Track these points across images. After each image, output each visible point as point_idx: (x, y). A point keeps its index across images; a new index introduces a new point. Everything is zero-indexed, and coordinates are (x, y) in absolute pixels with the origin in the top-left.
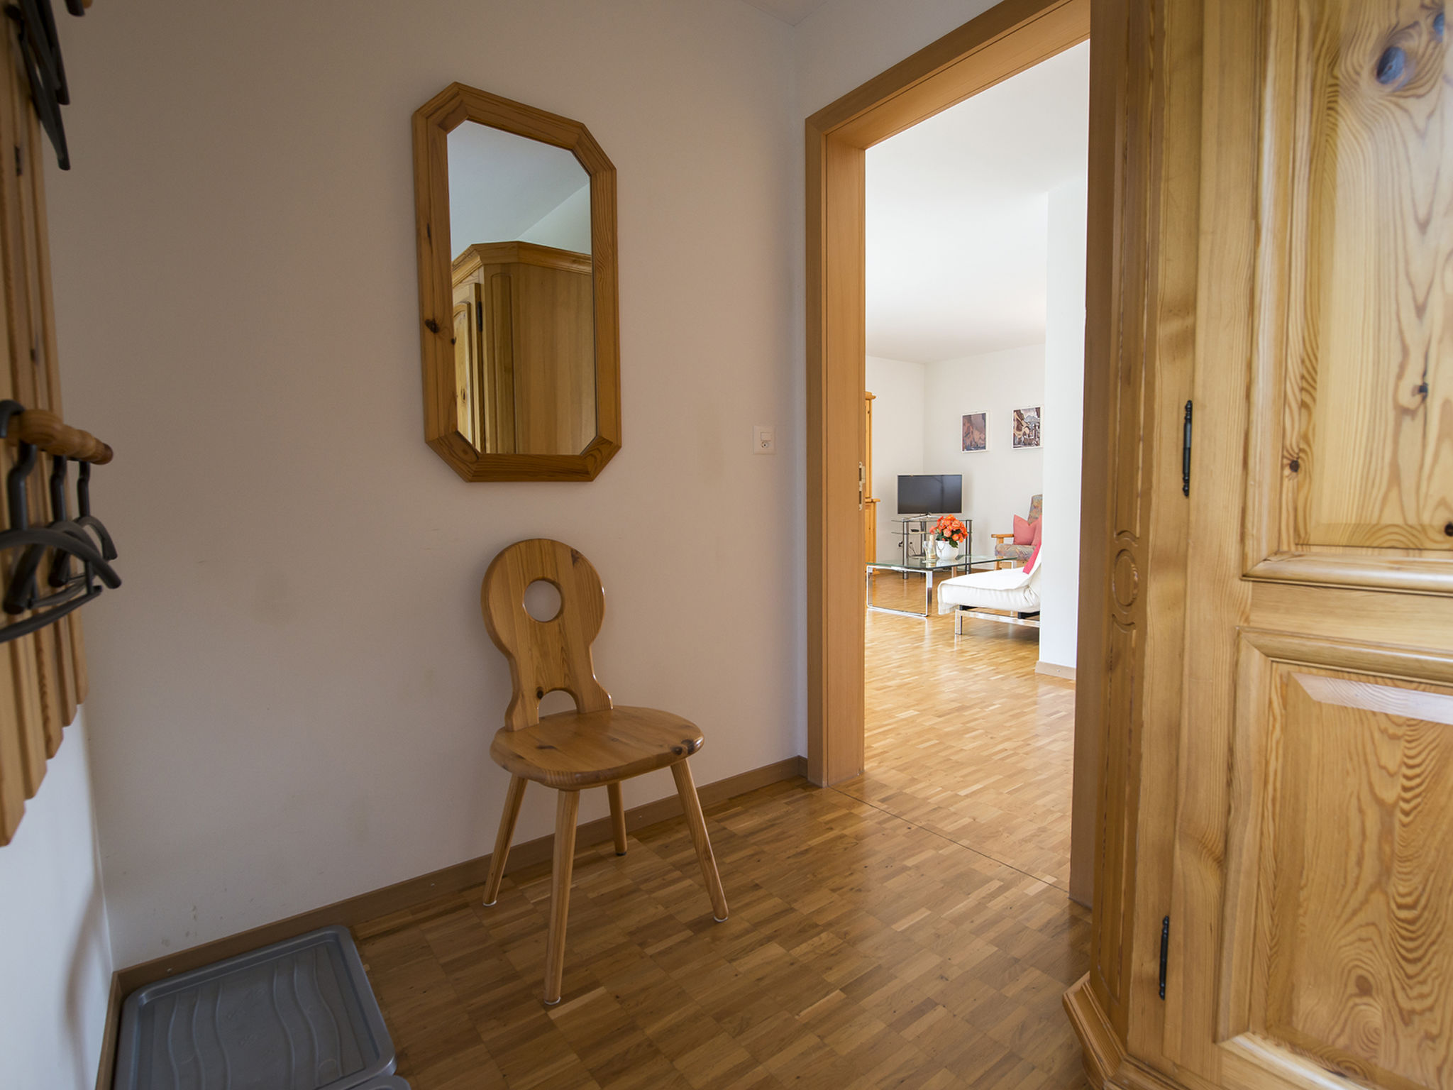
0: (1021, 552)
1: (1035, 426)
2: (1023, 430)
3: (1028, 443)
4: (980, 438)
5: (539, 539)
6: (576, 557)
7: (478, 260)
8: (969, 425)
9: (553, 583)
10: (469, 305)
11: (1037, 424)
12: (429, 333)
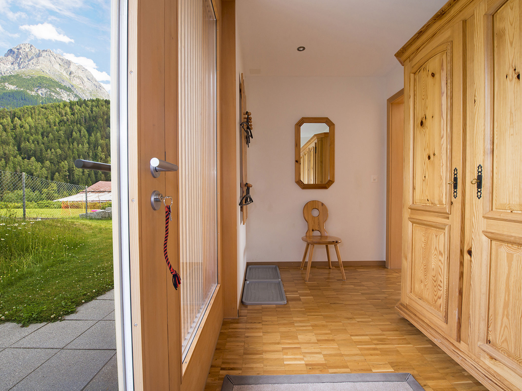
5: (315, 201)
6: (323, 204)
7: (316, 137)
9: (318, 209)
10: (314, 147)
12: (296, 162)
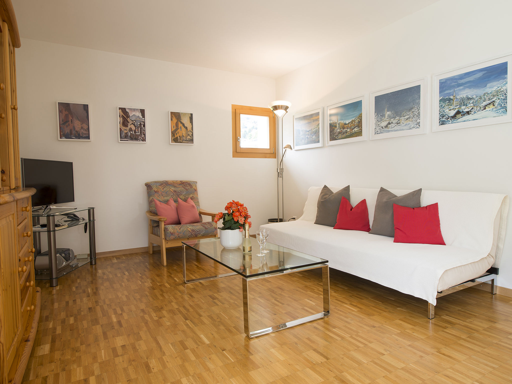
0: (193, 230)
1: (140, 124)
2: (129, 127)
3: (134, 138)
4: (82, 128)
8: (67, 113)
11: (142, 123)
